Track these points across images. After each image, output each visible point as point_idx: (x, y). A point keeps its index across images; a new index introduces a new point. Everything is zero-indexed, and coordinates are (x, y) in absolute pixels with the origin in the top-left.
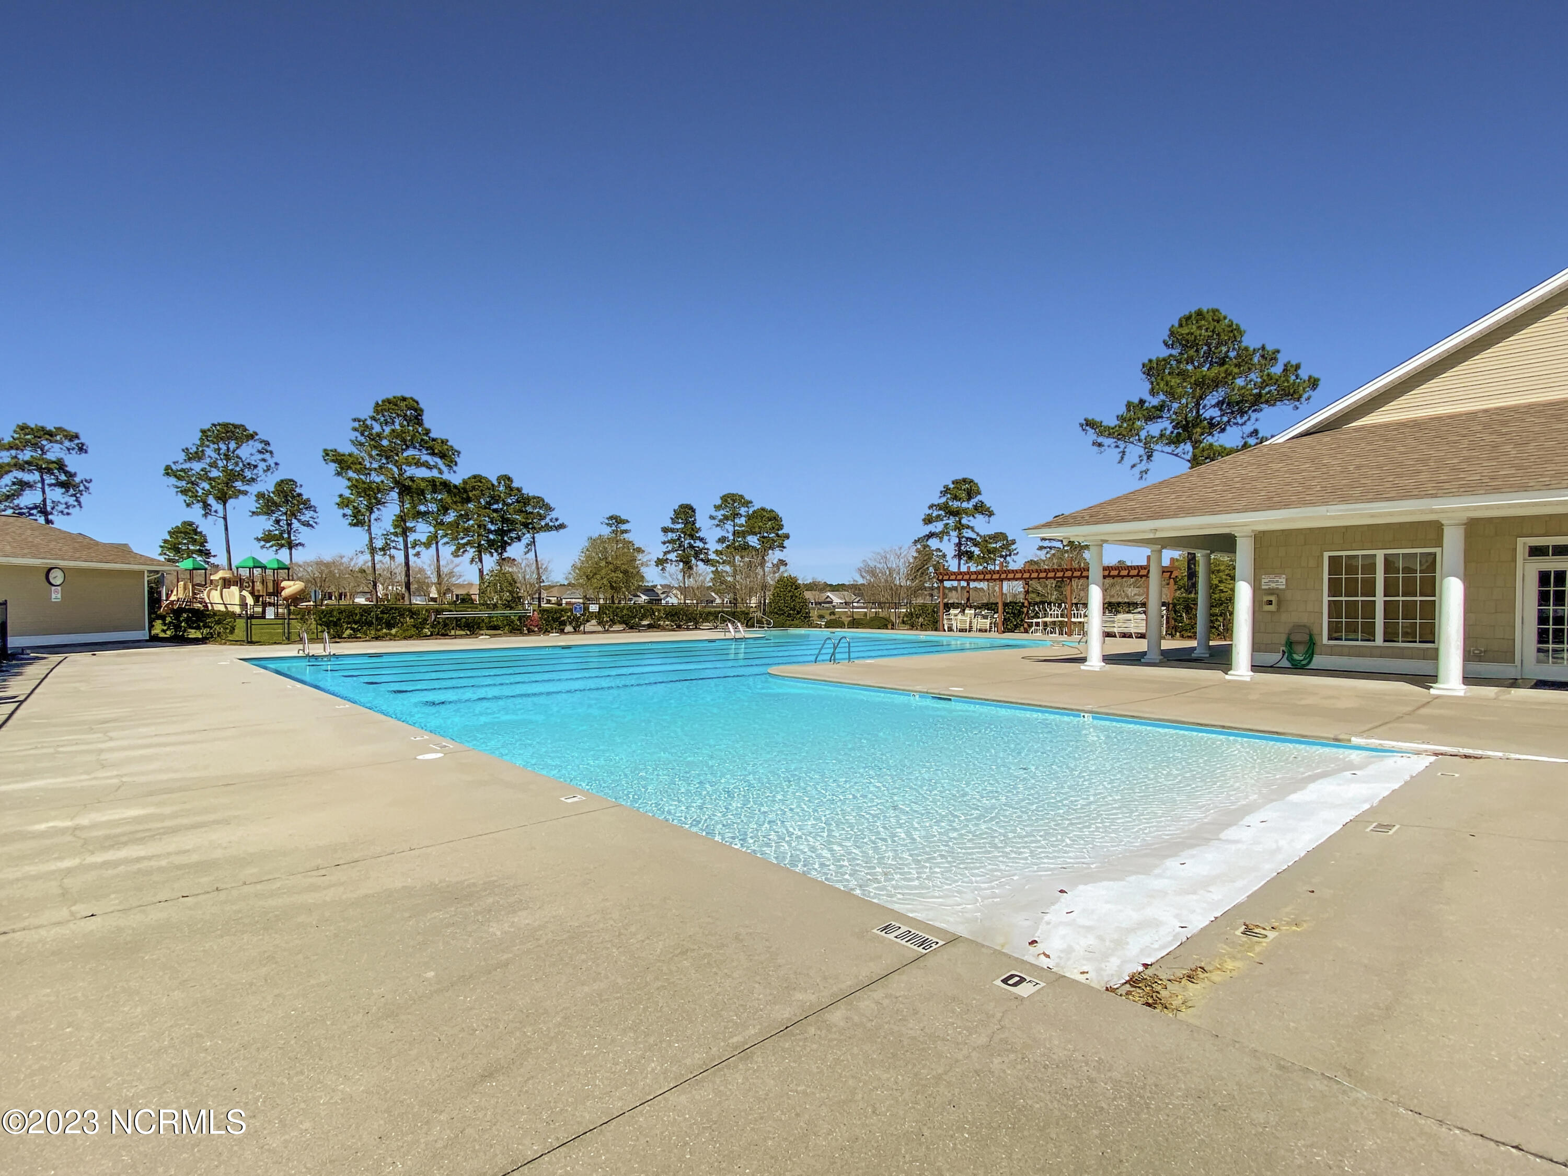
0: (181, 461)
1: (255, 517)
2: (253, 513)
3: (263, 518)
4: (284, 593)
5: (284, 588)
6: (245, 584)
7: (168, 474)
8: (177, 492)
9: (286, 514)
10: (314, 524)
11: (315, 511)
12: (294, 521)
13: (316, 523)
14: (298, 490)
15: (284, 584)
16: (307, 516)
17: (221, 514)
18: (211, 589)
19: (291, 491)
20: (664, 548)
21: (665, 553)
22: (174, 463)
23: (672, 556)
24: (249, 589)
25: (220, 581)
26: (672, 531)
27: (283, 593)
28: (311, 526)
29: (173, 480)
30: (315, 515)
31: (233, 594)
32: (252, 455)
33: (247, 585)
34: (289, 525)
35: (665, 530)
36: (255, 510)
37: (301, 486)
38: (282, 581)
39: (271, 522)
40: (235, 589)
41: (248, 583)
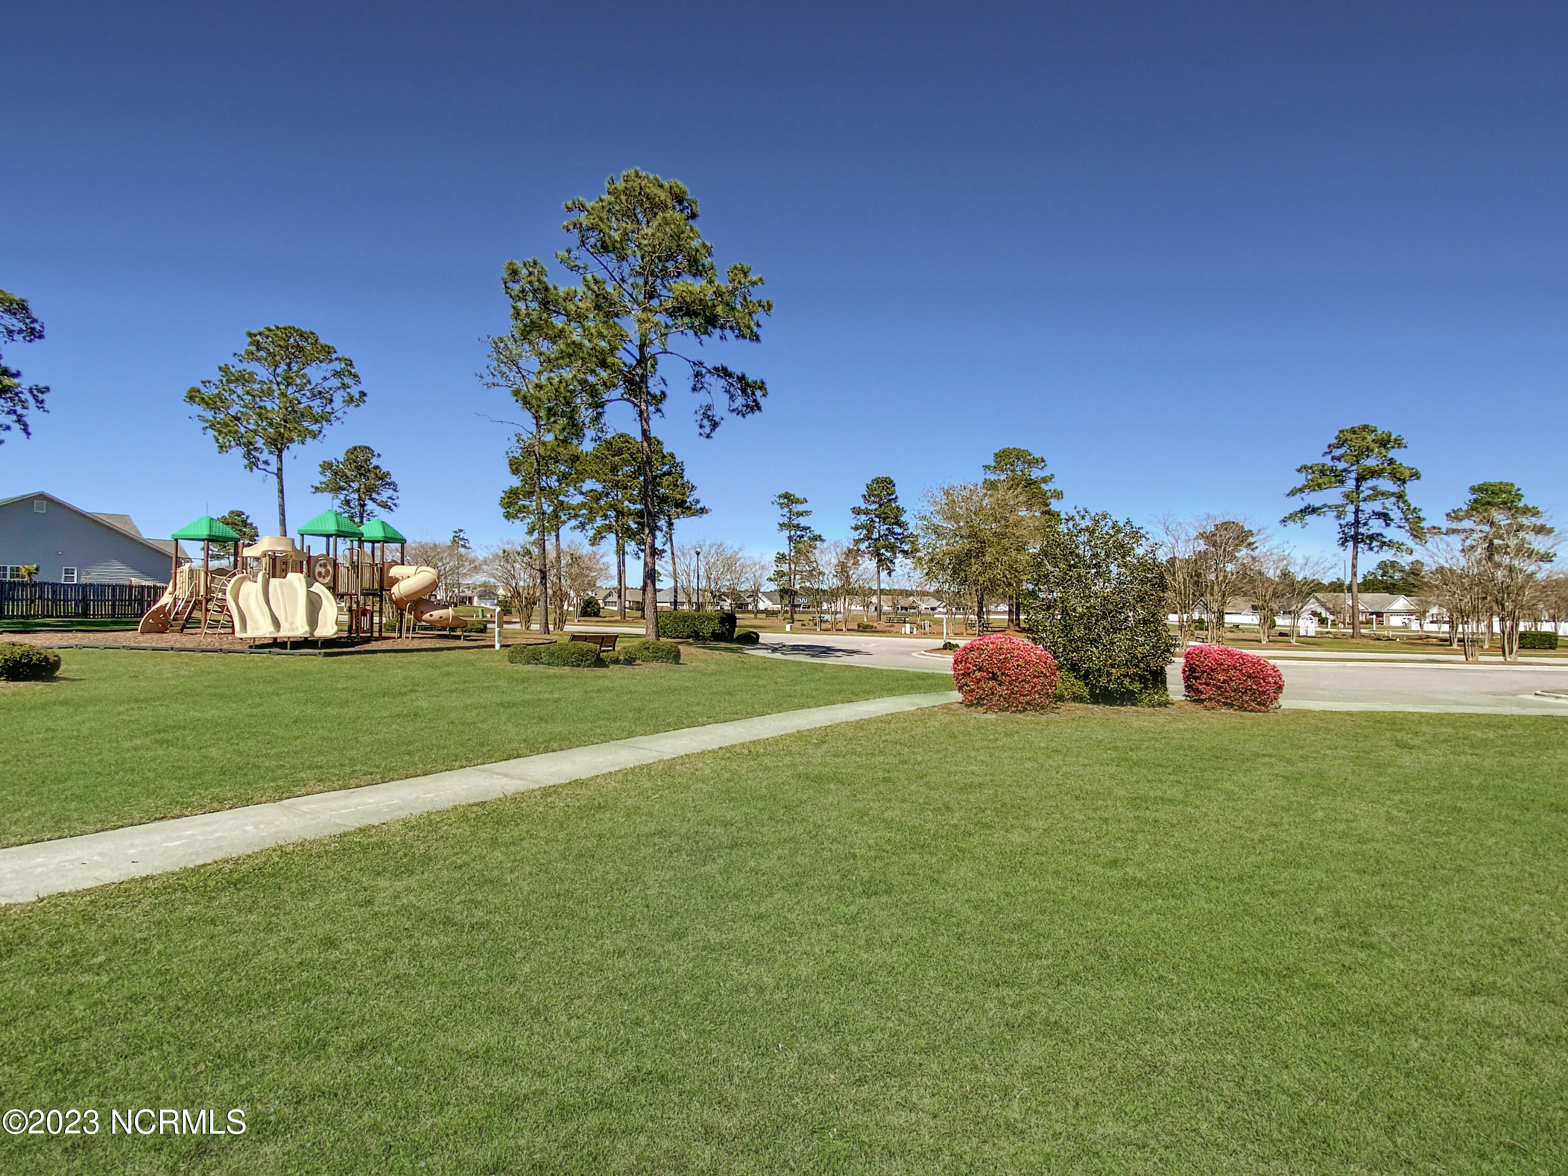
1: (319, 494)
2: (317, 488)
3: (328, 496)
4: (398, 590)
5: (395, 581)
6: (318, 569)
7: (191, 398)
8: (205, 428)
9: (359, 490)
10: (393, 507)
11: (395, 490)
12: (368, 502)
13: (395, 505)
14: (375, 462)
15: (395, 571)
16: (385, 494)
17: (273, 467)
18: (243, 580)
19: (366, 461)
20: (855, 535)
21: (857, 542)
23: (863, 546)
24: (327, 580)
25: (265, 561)
26: (867, 512)
27: (395, 589)
28: (390, 508)
29: (198, 409)
30: (395, 495)
31: (294, 591)
32: (325, 379)
33: (323, 570)
34: (363, 506)
35: (857, 511)
36: (319, 485)
37: (379, 455)
38: (391, 566)
39: (337, 502)
40: (296, 580)
41: (325, 566)
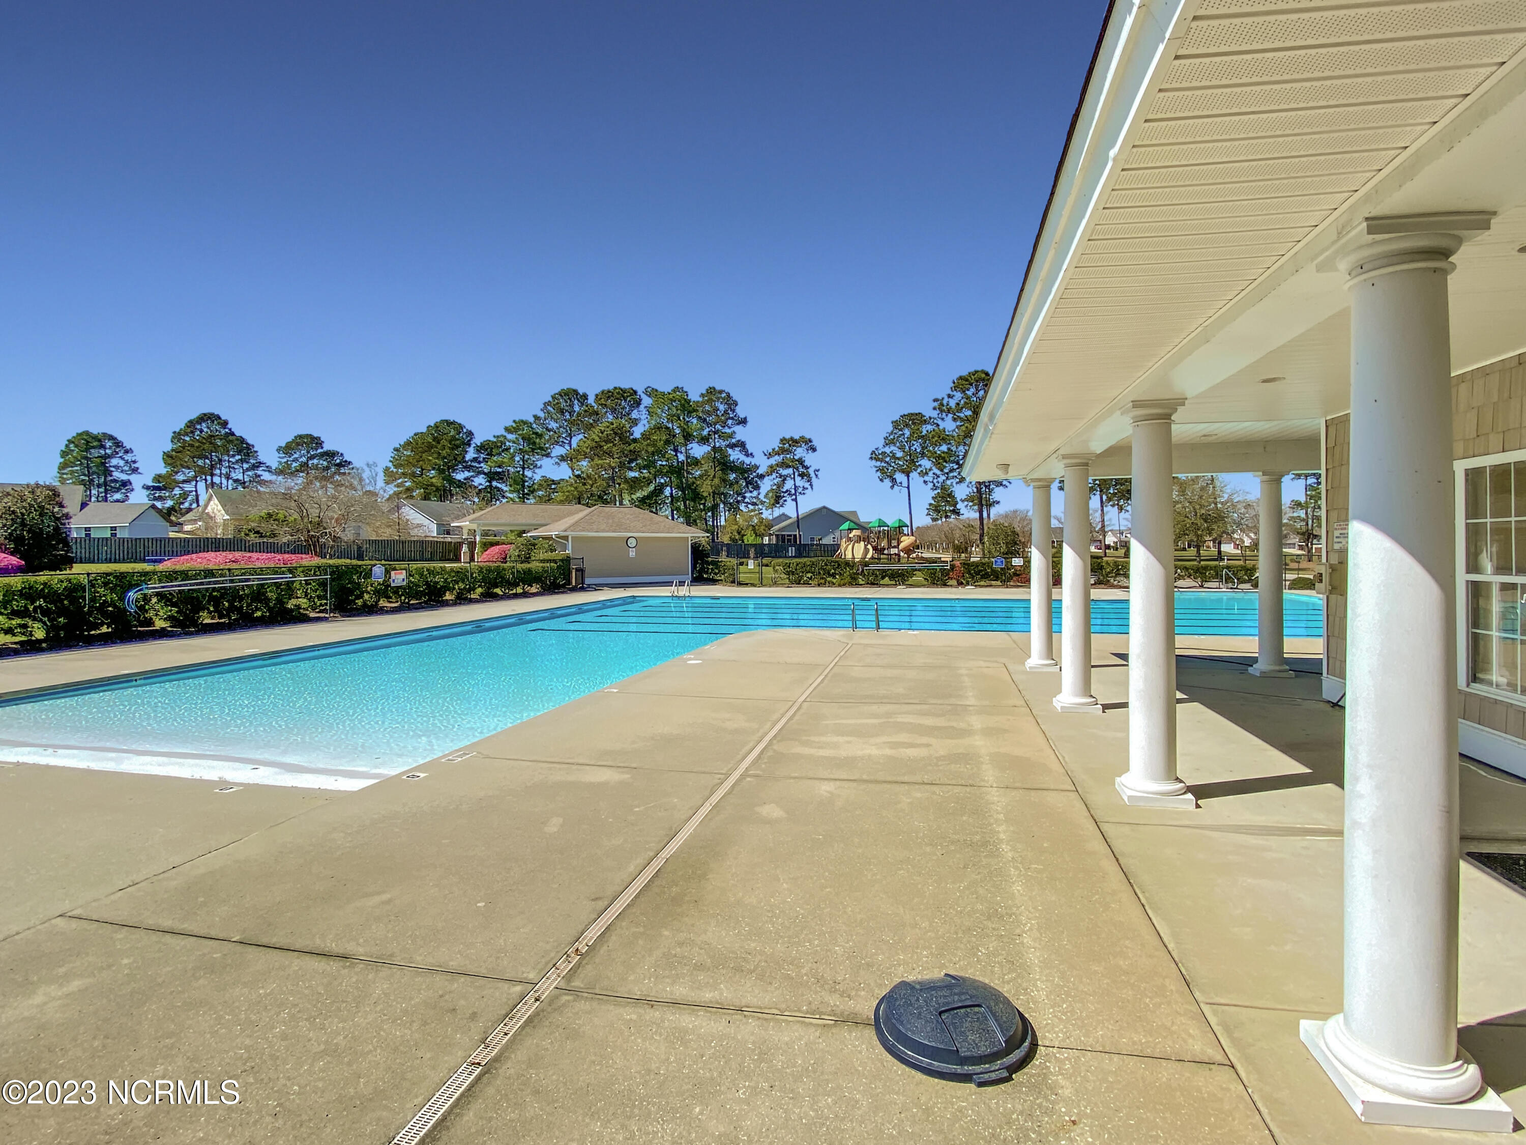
0: (881, 446)
22: (876, 449)
31: (861, 548)
40: (862, 544)
